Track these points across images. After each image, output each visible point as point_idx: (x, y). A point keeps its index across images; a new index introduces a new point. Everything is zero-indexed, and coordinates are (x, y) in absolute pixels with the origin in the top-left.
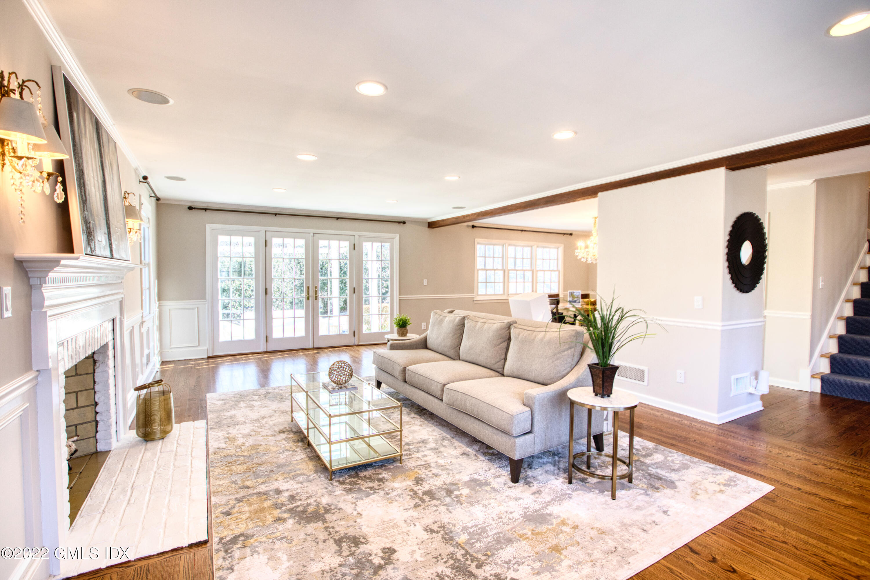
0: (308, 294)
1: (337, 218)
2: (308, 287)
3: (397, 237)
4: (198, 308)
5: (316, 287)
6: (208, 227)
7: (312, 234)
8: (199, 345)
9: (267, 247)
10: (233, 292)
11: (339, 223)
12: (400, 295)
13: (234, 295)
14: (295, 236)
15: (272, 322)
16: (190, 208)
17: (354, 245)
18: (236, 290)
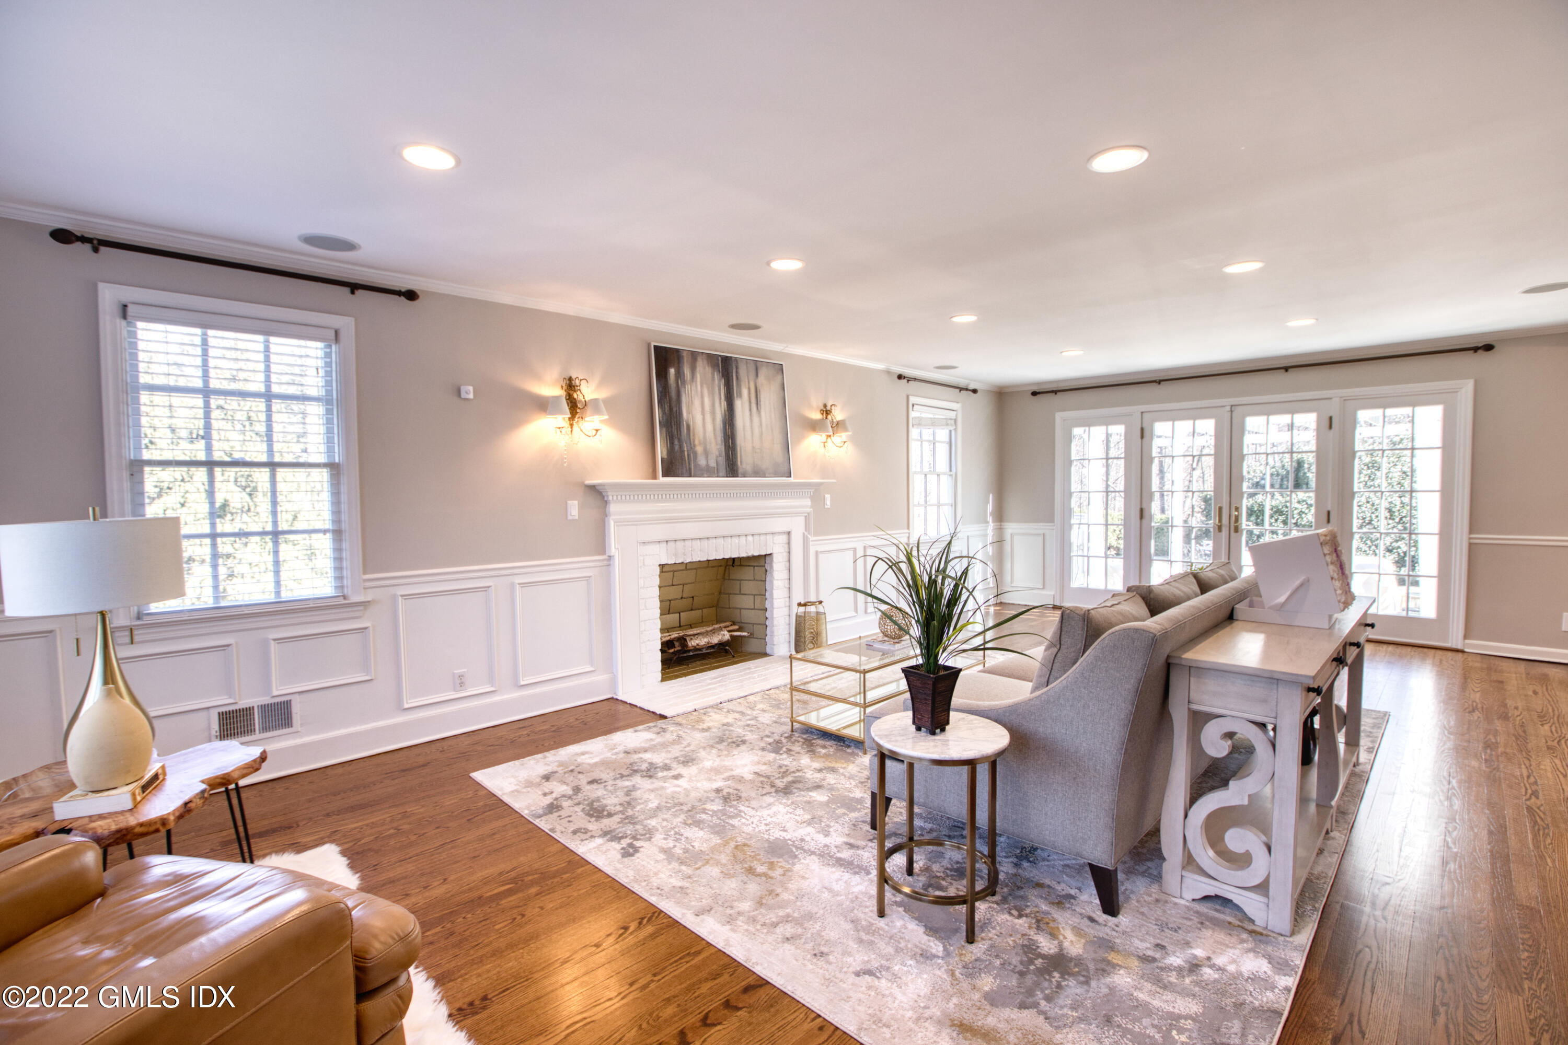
0: (1220, 521)
1: (1286, 369)
2: (1220, 509)
3: (1467, 388)
4: (1044, 535)
5: (1237, 509)
6: (1059, 416)
7: (1228, 408)
8: (1044, 588)
9: (1144, 440)
10: (1271, 517)
11: (1292, 376)
12: (1471, 531)
13: (1273, 521)
14: (1195, 415)
15: (1150, 566)
16: (1034, 394)
17: (1331, 418)
18: (1276, 512)
